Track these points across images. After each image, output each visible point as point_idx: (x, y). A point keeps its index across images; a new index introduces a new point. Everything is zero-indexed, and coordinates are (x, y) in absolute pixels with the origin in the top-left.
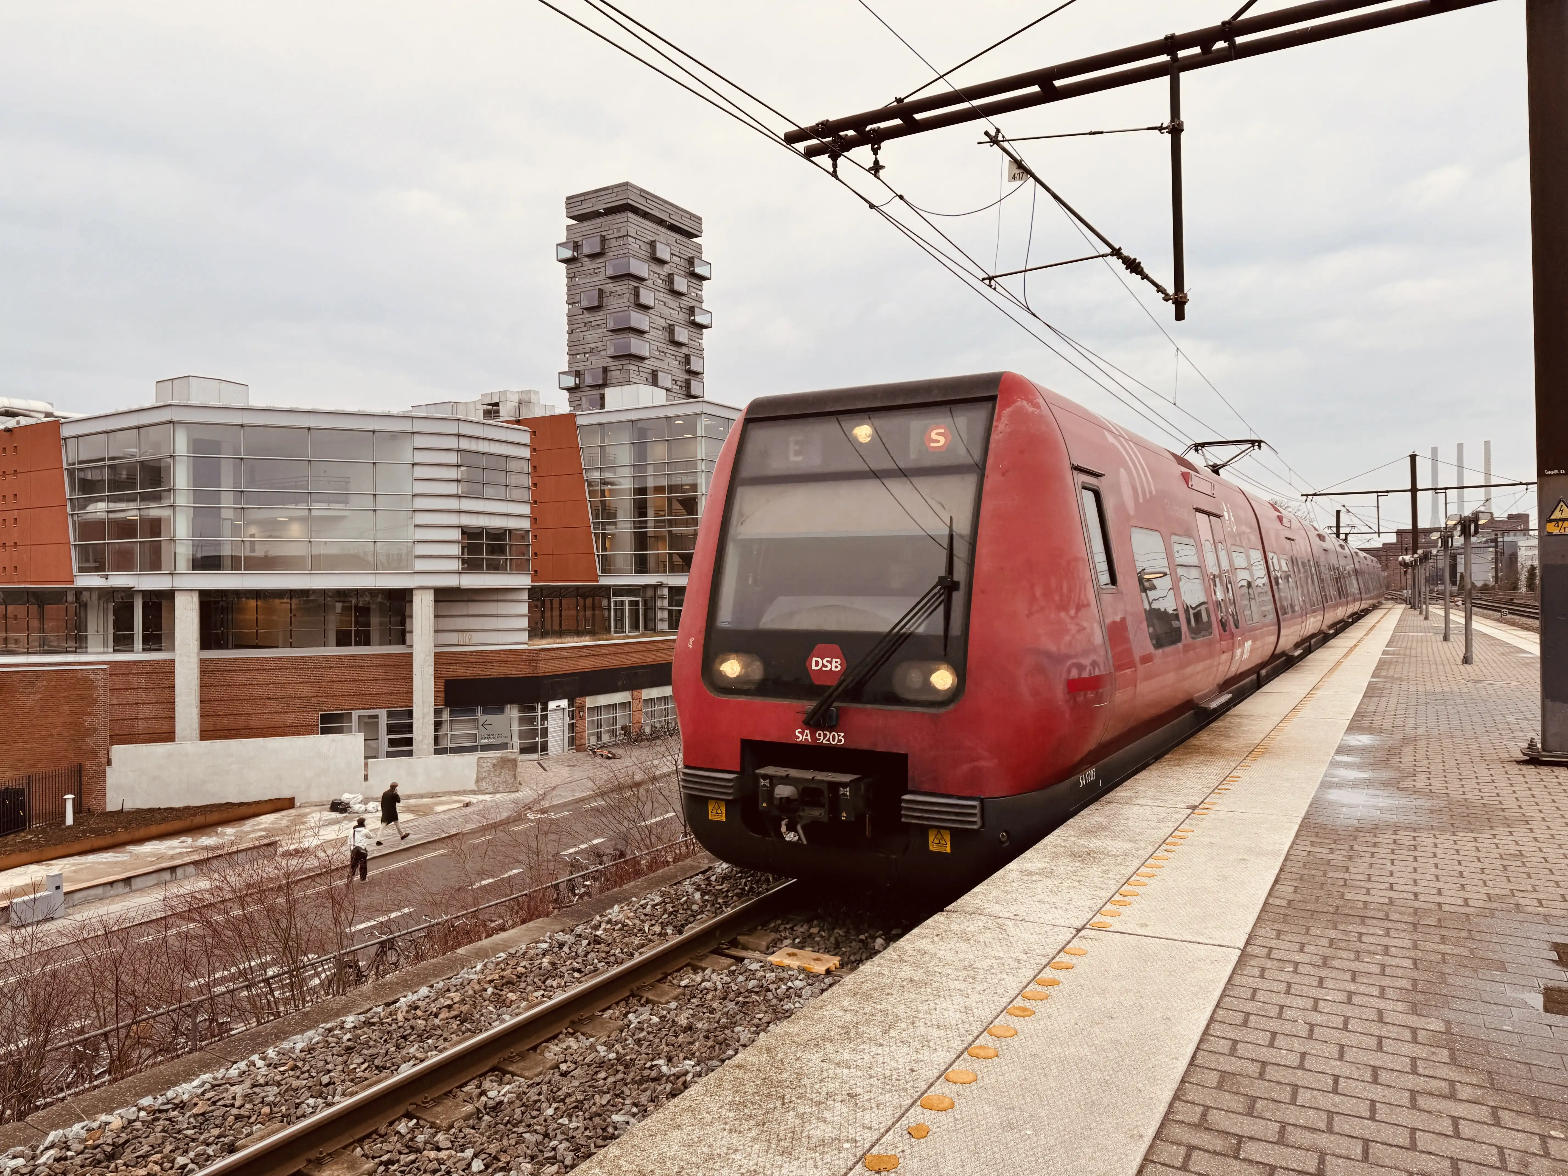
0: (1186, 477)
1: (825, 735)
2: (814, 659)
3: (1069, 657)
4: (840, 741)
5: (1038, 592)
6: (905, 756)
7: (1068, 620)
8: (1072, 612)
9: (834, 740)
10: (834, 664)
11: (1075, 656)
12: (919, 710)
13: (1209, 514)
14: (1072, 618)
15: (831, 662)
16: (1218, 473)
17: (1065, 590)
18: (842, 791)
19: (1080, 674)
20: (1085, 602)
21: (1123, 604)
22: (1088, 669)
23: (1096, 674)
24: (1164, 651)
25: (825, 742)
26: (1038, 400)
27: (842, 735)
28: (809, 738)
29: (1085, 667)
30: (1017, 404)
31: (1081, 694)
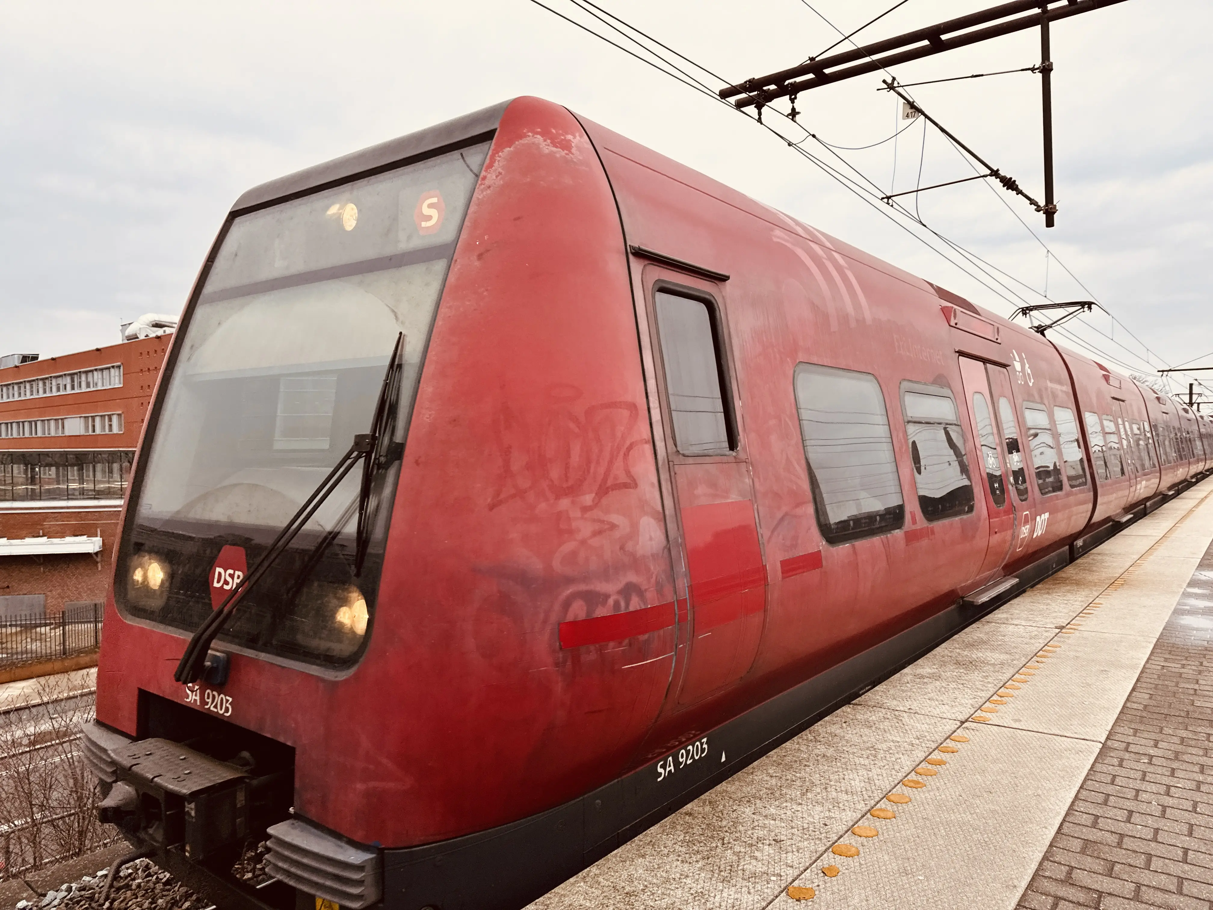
0: (946, 313)
1: (213, 698)
2: (218, 570)
3: (569, 580)
4: (227, 710)
5: (518, 462)
6: (291, 751)
7: (575, 513)
8: (588, 499)
10: (235, 579)
11: (585, 579)
12: (314, 670)
13: (985, 361)
14: (585, 509)
15: (232, 576)
16: (1044, 335)
17: (575, 458)
18: (186, 807)
19: (588, 613)
20: (623, 478)
21: (747, 481)
22: (611, 601)
23: (632, 609)
24: (853, 546)
25: (212, 708)
26: (569, 137)
27: (230, 699)
28: (198, 698)
29: (607, 596)
30: (524, 141)
31: (592, 648)
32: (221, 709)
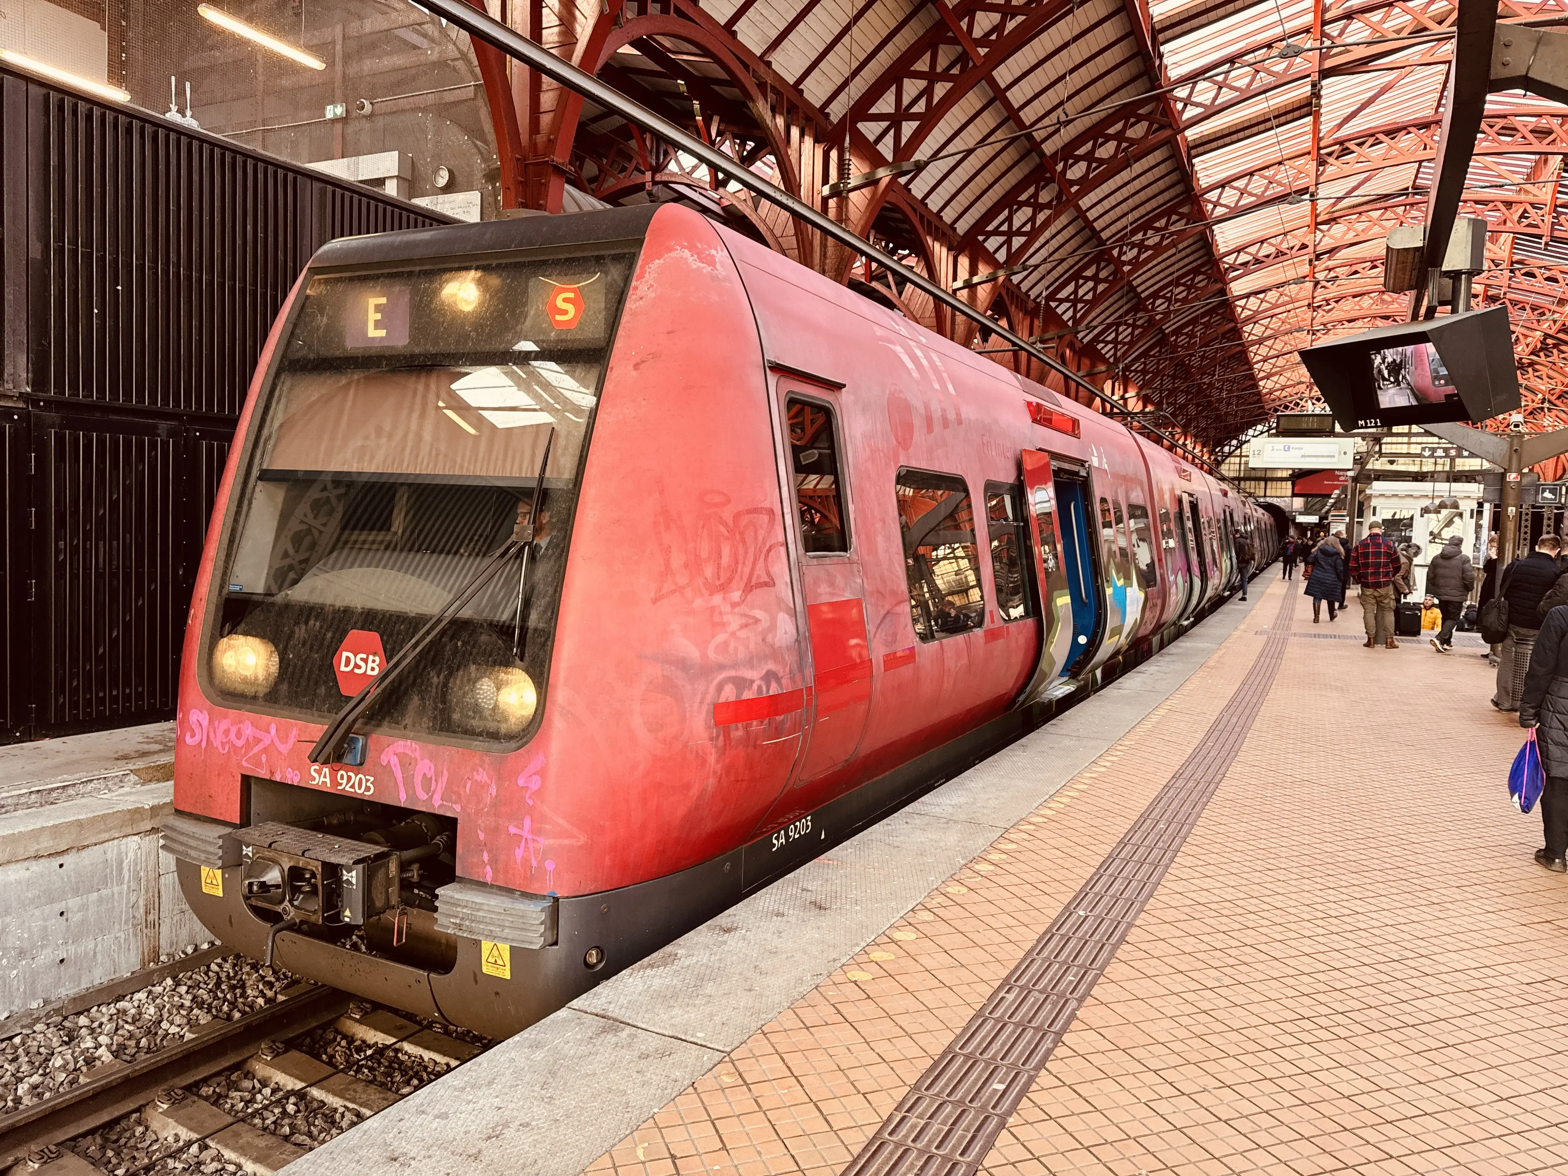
1: (349, 778)
2: (345, 654)
3: (721, 667)
4: (368, 789)
5: (677, 561)
6: (455, 822)
7: (726, 608)
8: (736, 596)
9: (360, 787)
10: (370, 664)
11: (734, 666)
12: (477, 746)
13: (1064, 458)
14: (734, 605)
15: (365, 661)
18: (346, 876)
19: (737, 695)
20: (764, 578)
21: (859, 581)
22: (755, 686)
23: (771, 693)
24: (941, 643)
25: (347, 788)
26: (713, 252)
27: (372, 779)
28: (328, 780)
29: (752, 682)
30: (673, 254)
31: (740, 725)
32: (360, 788)
